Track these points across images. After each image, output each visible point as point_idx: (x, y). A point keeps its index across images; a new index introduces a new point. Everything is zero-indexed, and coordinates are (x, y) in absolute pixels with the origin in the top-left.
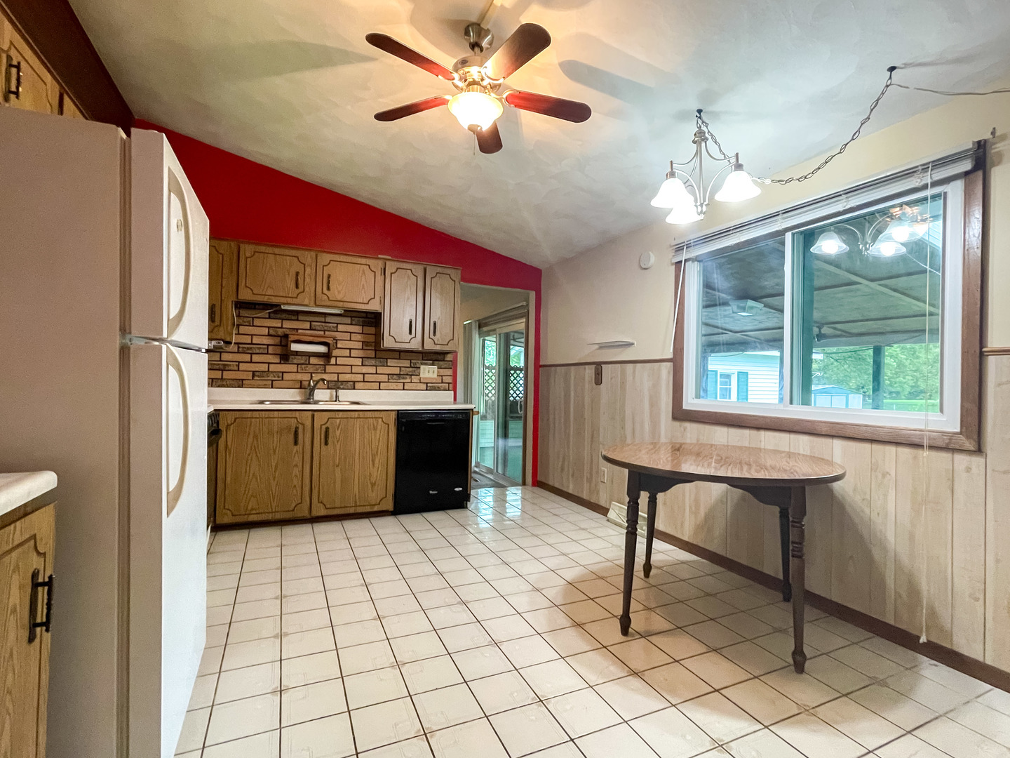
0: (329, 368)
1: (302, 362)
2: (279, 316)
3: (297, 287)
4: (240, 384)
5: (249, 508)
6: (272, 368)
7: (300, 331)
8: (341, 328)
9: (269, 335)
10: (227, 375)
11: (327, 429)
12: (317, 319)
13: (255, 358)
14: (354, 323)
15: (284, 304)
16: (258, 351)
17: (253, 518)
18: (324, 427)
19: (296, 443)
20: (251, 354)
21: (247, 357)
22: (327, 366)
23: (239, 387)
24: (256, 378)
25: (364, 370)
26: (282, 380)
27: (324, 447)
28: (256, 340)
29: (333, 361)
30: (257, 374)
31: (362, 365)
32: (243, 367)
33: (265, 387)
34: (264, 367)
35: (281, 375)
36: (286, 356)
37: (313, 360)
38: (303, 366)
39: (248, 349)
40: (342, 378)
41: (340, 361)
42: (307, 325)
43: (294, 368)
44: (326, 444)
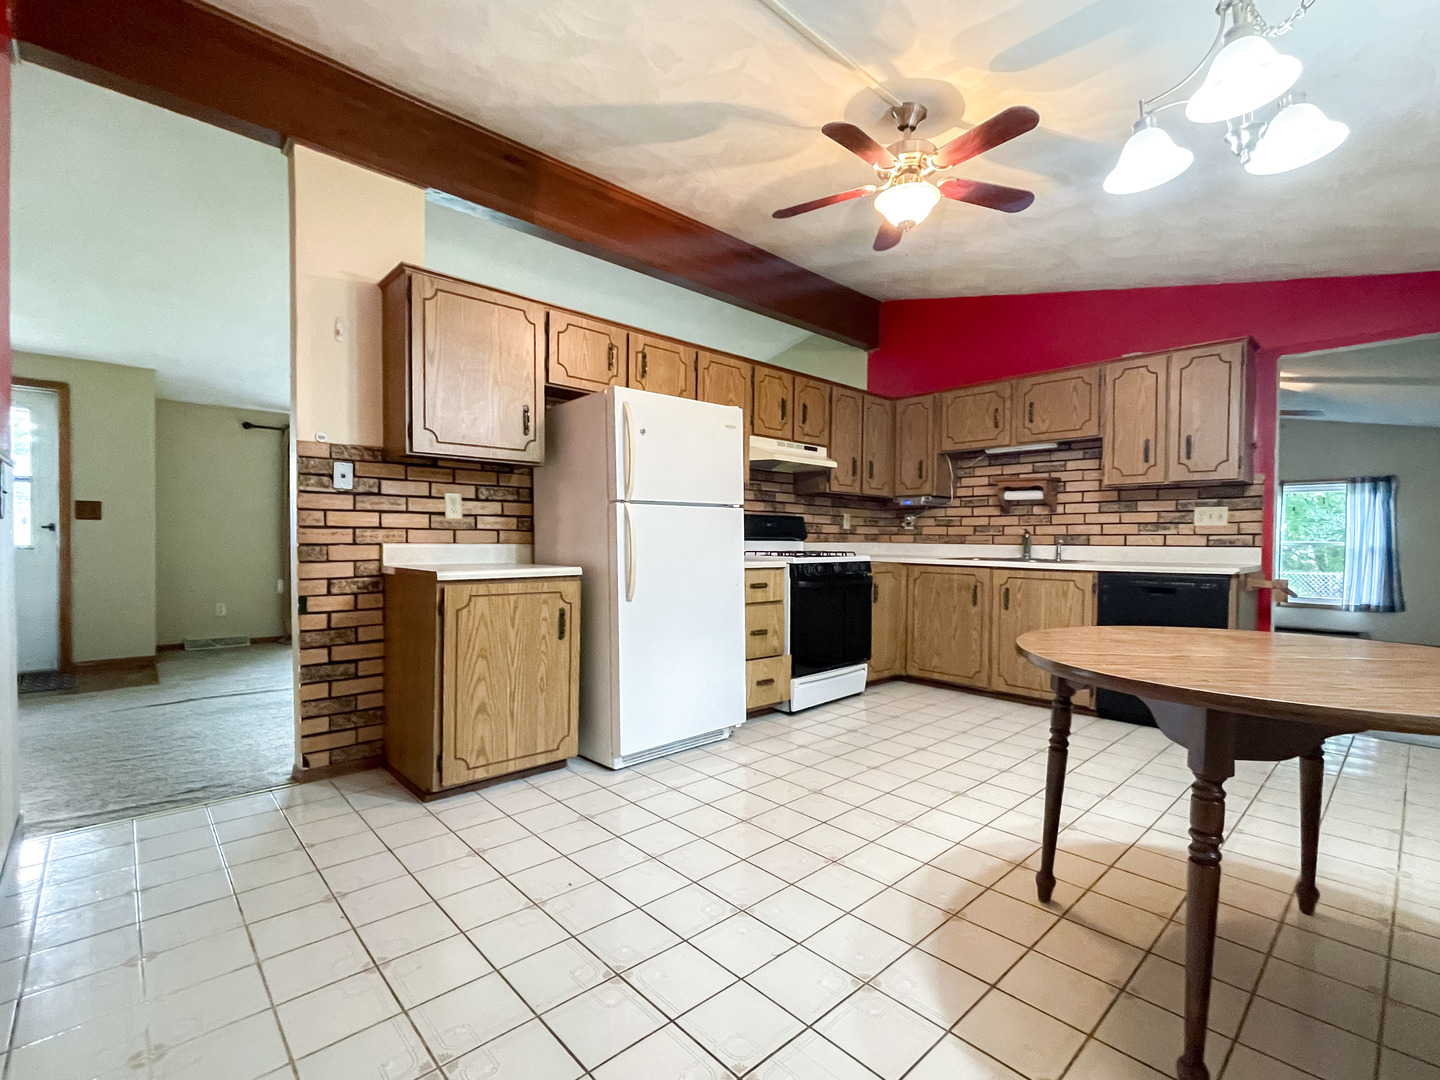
0: (1055, 519)
1: (1025, 512)
2: (998, 462)
3: (997, 426)
4: (962, 540)
5: (933, 665)
6: (995, 521)
7: (1021, 476)
8: (1070, 465)
9: (990, 485)
10: (952, 531)
11: (1007, 590)
12: (1039, 459)
13: (977, 512)
14: (1088, 456)
15: (989, 448)
16: (978, 504)
17: (936, 676)
18: (1004, 588)
19: (975, 603)
20: (973, 507)
21: (968, 511)
22: (1054, 517)
23: (962, 543)
24: (977, 533)
25: (1103, 518)
26: (1003, 534)
27: (1003, 611)
28: (977, 492)
29: (1060, 509)
30: (979, 529)
31: (1100, 512)
32: (965, 521)
33: (985, 543)
34: (984, 521)
35: (1001, 529)
36: (1006, 508)
37: (1036, 510)
38: (1026, 517)
39: (970, 502)
40: (1073, 530)
41: (1069, 508)
42: (1029, 468)
43: (1014, 520)
44: (1007, 608)
